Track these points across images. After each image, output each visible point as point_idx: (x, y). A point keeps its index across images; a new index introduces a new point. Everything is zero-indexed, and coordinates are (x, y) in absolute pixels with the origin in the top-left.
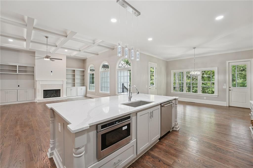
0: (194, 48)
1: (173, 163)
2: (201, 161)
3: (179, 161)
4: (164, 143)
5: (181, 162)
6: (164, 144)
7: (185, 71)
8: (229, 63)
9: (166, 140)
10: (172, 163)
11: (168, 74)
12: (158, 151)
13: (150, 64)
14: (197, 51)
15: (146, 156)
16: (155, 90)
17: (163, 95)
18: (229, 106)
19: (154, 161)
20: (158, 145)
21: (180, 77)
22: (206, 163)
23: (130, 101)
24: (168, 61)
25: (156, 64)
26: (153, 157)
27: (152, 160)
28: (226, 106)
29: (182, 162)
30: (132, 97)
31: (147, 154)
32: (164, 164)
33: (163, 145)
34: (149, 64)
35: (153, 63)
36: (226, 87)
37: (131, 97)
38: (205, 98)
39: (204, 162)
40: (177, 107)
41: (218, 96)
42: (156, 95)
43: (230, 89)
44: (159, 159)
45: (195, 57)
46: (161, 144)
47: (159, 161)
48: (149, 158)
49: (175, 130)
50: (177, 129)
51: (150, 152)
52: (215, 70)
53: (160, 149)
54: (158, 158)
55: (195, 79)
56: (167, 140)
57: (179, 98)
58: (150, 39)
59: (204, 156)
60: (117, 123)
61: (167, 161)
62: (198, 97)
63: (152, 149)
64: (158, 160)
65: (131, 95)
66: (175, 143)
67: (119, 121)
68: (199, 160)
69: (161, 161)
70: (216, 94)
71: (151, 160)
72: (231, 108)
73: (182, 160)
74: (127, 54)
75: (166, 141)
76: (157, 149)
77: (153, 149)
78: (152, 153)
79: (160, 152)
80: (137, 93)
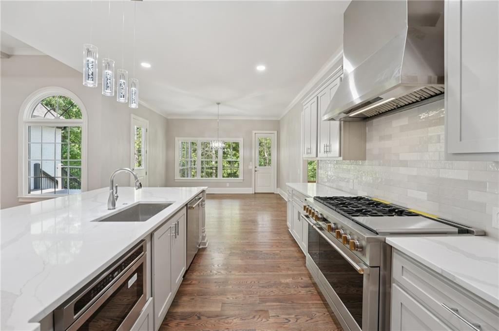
0: (218, 104)
1: (222, 307)
2: (254, 282)
3: (228, 298)
4: (193, 279)
5: (231, 298)
6: (194, 282)
7: (199, 140)
8: (255, 133)
9: (195, 272)
10: (220, 310)
11: (169, 144)
12: (189, 301)
13: (134, 118)
14: (223, 110)
15: (169, 325)
16: (144, 177)
17: (160, 187)
18: (255, 193)
19: (188, 325)
20: (184, 289)
21: (184, 151)
22: (262, 282)
23: (115, 209)
24: (169, 118)
25: (148, 122)
26: (185, 317)
27: (185, 325)
28: (251, 193)
29: (233, 298)
30: (117, 197)
31: (169, 319)
32: (209, 319)
33: (194, 284)
34: (132, 120)
35: (141, 119)
36: (251, 167)
37: (115, 198)
38: (228, 185)
39: (259, 282)
40: (206, 205)
41: (243, 180)
42: (146, 187)
43: (256, 169)
44: (196, 315)
45: (219, 118)
46: (190, 284)
47: (199, 318)
48: (178, 324)
49: (202, 248)
50: (206, 245)
51: (175, 311)
52: (240, 142)
53: (191, 294)
54: (194, 313)
55: (206, 154)
56: (197, 271)
57: (207, 188)
58: (146, 65)
59: (246, 273)
60: (116, 276)
61: (211, 310)
62: (218, 185)
63: (175, 303)
64: (196, 317)
65: (116, 193)
66: (211, 272)
67: (120, 268)
68: (253, 282)
69: (202, 317)
70: (241, 178)
71: (183, 325)
72: (257, 196)
73: (232, 295)
74: (109, 85)
75: (195, 274)
76: (185, 299)
77: (177, 302)
78: (180, 310)
79: (193, 299)
80: (136, 186)
